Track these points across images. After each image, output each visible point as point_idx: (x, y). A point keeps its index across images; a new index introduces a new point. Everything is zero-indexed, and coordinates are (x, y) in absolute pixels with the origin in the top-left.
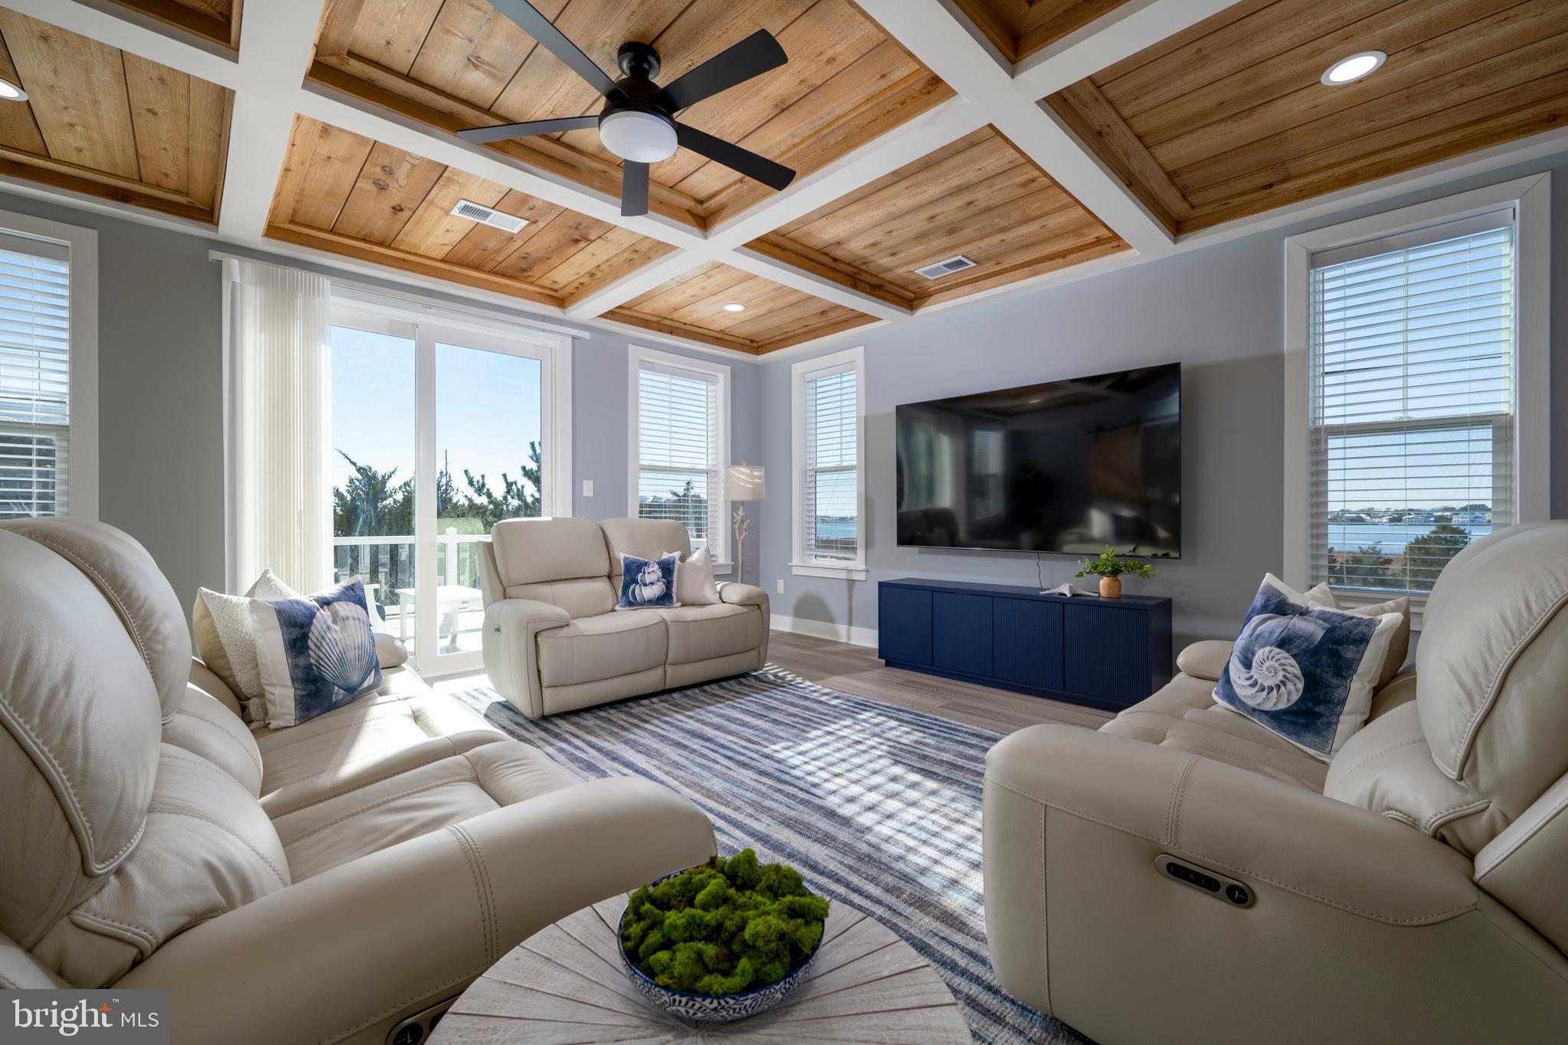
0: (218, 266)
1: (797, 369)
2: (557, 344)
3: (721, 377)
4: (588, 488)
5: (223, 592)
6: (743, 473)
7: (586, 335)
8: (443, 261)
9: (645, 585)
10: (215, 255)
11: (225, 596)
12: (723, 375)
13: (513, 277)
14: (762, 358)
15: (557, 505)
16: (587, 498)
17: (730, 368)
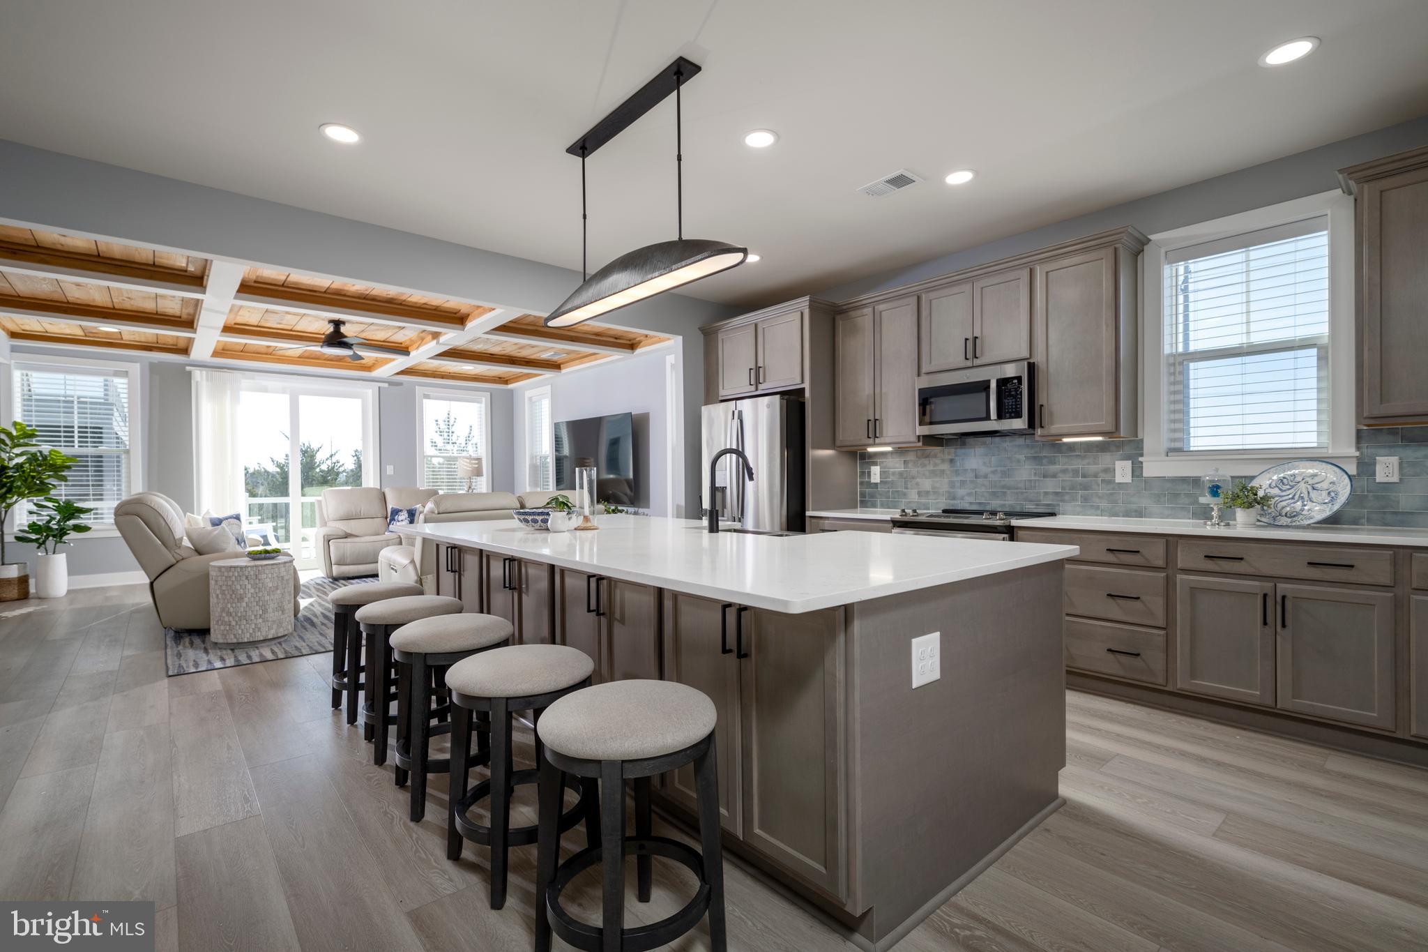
0: (190, 373)
1: (528, 394)
2: (370, 392)
3: (484, 399)
4: (390, 470)
5: (193, 514)
6: (466, 462)
7: (386, 385)
8: (299, 357)
9: (399, 521)
10: (188, 368)
11: (195, 516)
12: (485, 398)
13: (339, 361)
14: (510, 386)
15: (370, 480)
16: (390, 476)
17: (489, 394)
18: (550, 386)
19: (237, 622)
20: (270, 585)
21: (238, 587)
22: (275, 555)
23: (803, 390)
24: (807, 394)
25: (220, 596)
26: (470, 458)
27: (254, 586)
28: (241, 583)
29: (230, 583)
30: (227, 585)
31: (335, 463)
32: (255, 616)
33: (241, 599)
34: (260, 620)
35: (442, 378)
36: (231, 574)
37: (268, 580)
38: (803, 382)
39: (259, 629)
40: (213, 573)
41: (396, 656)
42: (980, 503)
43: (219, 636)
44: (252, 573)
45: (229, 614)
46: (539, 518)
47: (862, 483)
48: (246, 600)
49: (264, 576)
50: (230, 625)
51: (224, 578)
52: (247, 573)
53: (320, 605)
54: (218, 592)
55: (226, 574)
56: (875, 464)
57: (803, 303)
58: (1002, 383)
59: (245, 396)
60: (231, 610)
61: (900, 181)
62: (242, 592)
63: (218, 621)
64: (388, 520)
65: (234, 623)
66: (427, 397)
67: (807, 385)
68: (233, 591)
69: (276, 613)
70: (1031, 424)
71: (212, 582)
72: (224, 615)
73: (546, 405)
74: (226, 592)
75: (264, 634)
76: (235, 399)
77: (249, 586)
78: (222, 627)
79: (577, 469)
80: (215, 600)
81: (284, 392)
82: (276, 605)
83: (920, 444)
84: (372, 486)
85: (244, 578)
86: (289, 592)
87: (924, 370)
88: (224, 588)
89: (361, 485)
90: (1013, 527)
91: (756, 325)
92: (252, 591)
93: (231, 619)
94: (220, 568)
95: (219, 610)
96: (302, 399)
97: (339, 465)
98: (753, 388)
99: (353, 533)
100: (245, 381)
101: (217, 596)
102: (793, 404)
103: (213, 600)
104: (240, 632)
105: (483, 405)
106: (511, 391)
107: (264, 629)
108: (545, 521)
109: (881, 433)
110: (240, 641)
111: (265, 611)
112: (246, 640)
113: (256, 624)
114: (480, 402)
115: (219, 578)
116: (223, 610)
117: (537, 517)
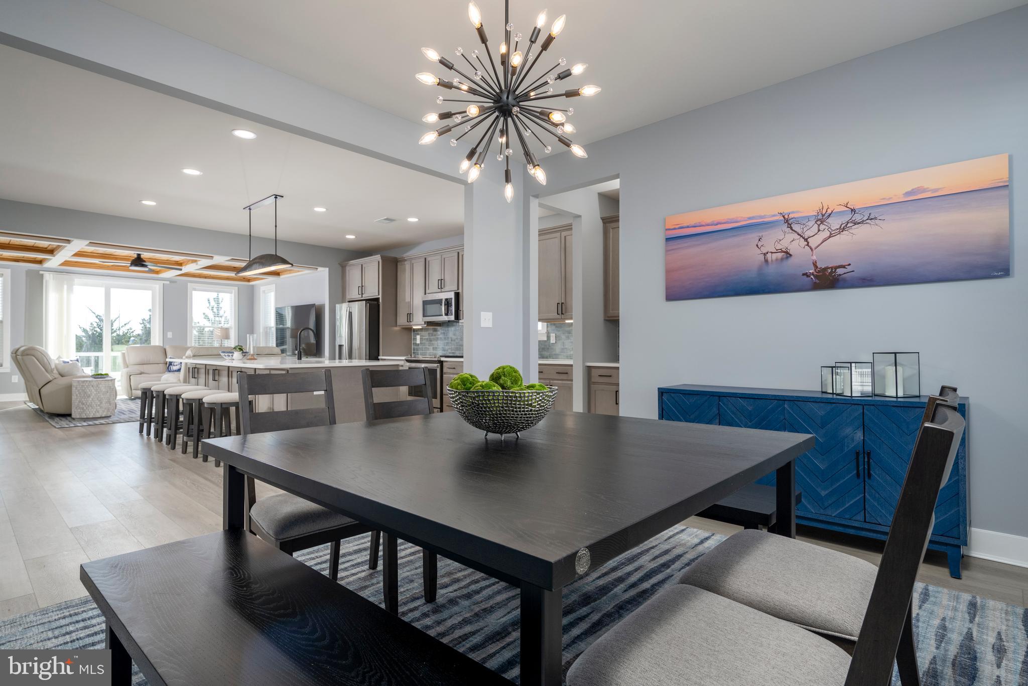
0: (43, 276)
1: (262, 289)
2: (158, 286)
3: (234, 291)
4: (170, 335)
6: (219, 331)
7: (168, 282)
9: (174, 366)
10: (42, 271)
14: (251, 283)
15: (156, 340)
16: (170, 338)
17: (237, 288)
18: (275, 285)
19: (87, 408)
20: (104, 390)
21: (88, 391)
22: (106, 376)
23: (378, 298)
24: (380, 301)
25: (78, 395)
26: (222, 328)
27: (96, 390)
28: (89, 388)
29: (83, 389)
30: (82, 390)
31: (128, 330)
32: (96, 405)
33: (89, 396)
34: (99, 407)
35: (206, 278)
36: (84, 384)
37: (103, 388)
38: (379, 295)
39: (98, 412)
40: (74, 384)
41: (167, 397)
42: (453, 353)
43: (77, 415)
44: (95, 384)
45: (83, 404)
46: (231, 354)
47: (413, 343)
48: (92, 397)
49: (101, 386)
50: (83, 409)
51: (80, 386)
52: (92, 384)
53: (127, 408)
54: (77, 393)
55: (82, 384)
56: (418, 334)
57: (378, 257)
58: (446, 300)
59: (77, 288)
60: (84, 402)
61: (389, 219)
62: (90, 393)
63: (76, 407)
64: (168, 365)
65: (85, 408)
66: (195, 290)
67: (380, 296)
68: (85, 393)
69: (107, 404)
70: (457, 317)
71: (74, 389)
72: (80, 404)
73: (272, 296)
74: (82, 393)
75: (100, 414)
76: (70, 289)
77: (93, 390)
78: (79, 410)
79: (248, 335)
80: (75, 397)
81: (102, 287)
82: (107, 401)
83: (426, 325)
84: (157, 344)
85: (91, 386)
86: (113, 395)
87: (427, 292)
88: (81, 391)
89: (150, 343)
90: (442, 361)
91: (362, 265)
92: (95, 393)
93: (84, 406)
94: (78, 381)
95: (77, 402)
96: (112, 290)
97: (131, 331)
98: (361, 296)
99: (145, 372)
100: (77, 280)
101: (77, 395)
102: (373, 306)
103: (74, 397)
104: (88, 412)
105: (233, 295)
106: (253, 286)
107: (101, 412)
108: (232, 356)
109: (413, 320)
110: (88, 417)
111: (101, 403)
112: (91, 417)
113: (96, 409)
114: (231, 293)
115: (78, 386)
116: (80, 402)
117: (229, 354)
